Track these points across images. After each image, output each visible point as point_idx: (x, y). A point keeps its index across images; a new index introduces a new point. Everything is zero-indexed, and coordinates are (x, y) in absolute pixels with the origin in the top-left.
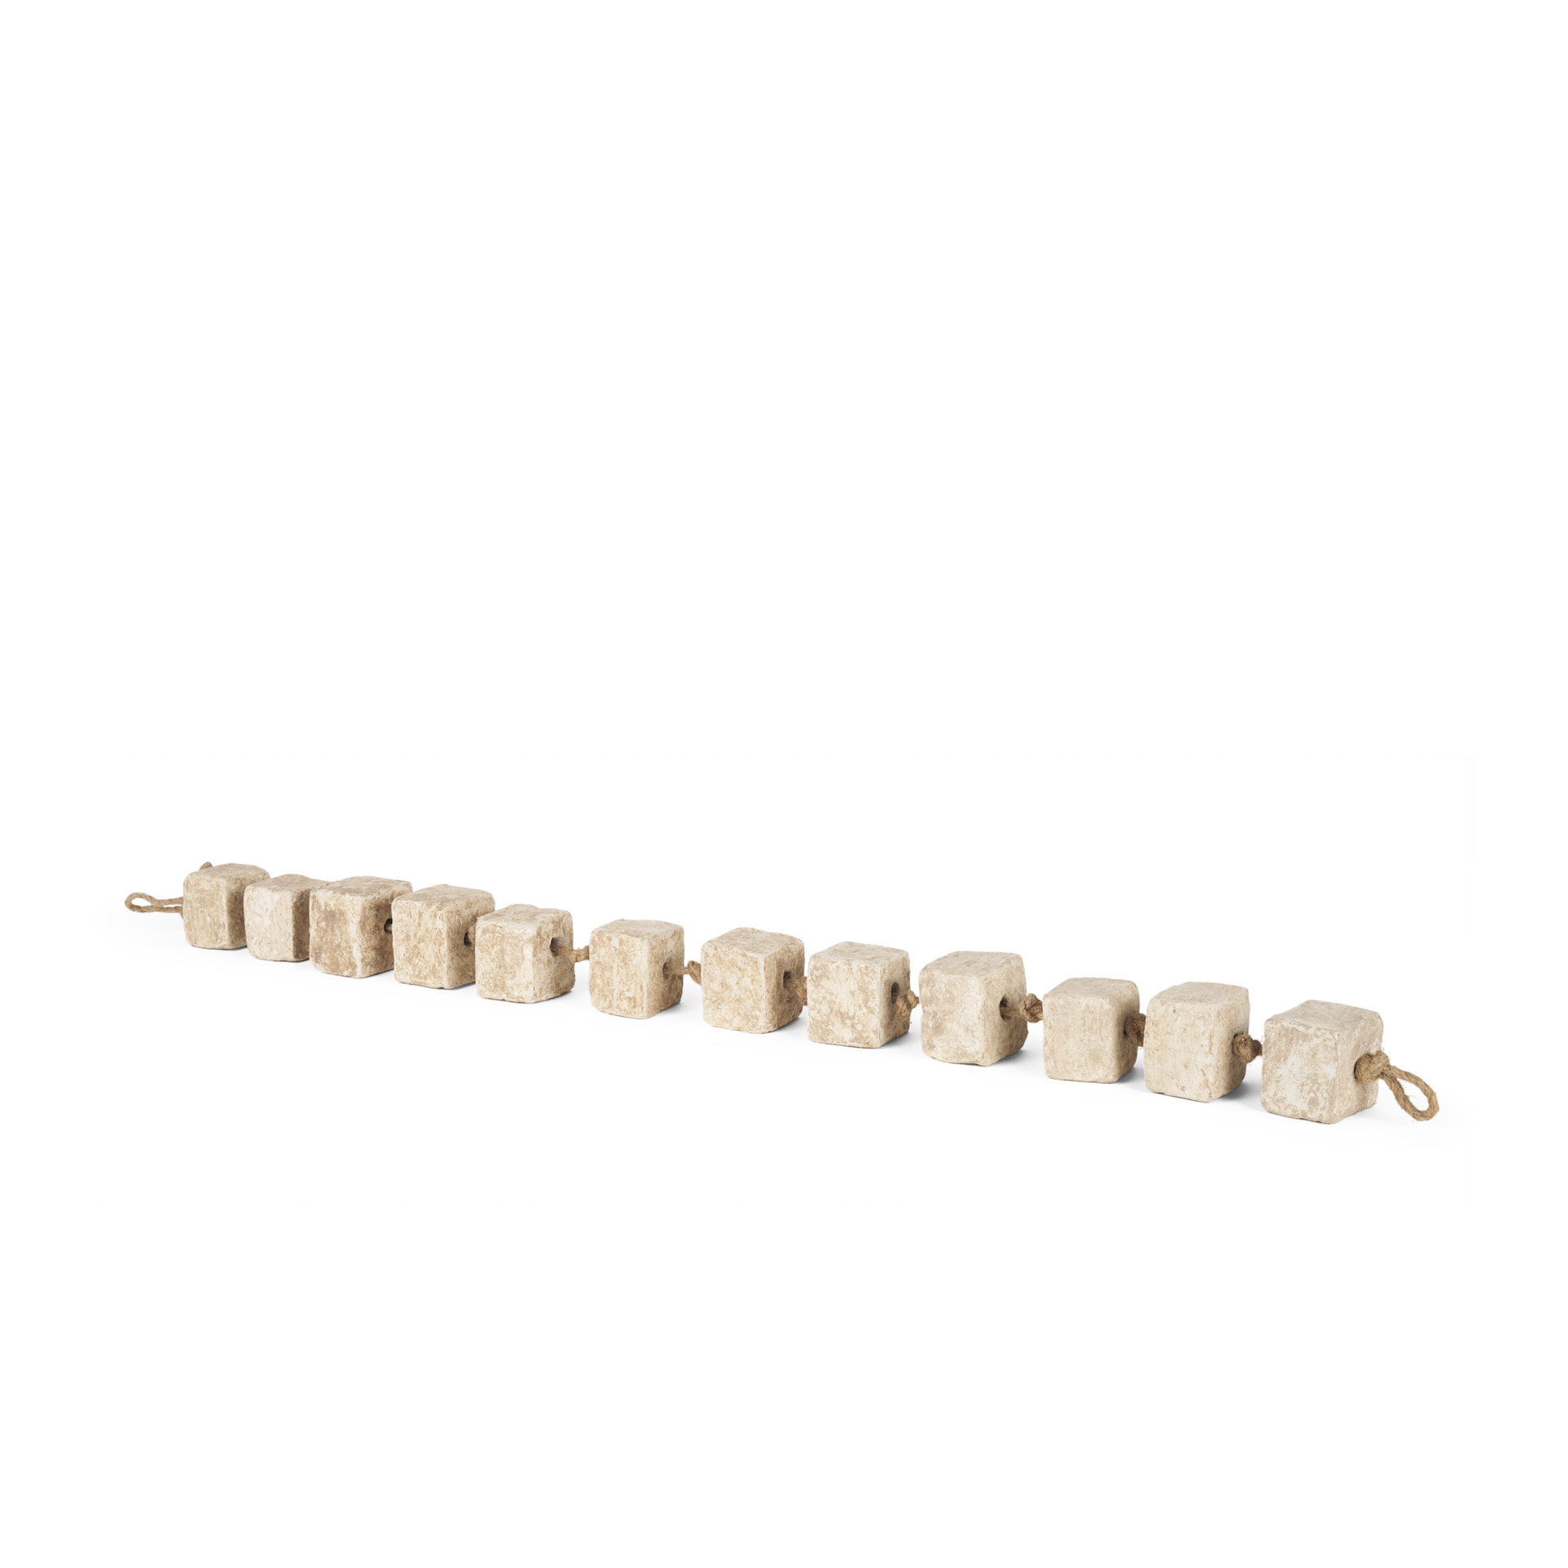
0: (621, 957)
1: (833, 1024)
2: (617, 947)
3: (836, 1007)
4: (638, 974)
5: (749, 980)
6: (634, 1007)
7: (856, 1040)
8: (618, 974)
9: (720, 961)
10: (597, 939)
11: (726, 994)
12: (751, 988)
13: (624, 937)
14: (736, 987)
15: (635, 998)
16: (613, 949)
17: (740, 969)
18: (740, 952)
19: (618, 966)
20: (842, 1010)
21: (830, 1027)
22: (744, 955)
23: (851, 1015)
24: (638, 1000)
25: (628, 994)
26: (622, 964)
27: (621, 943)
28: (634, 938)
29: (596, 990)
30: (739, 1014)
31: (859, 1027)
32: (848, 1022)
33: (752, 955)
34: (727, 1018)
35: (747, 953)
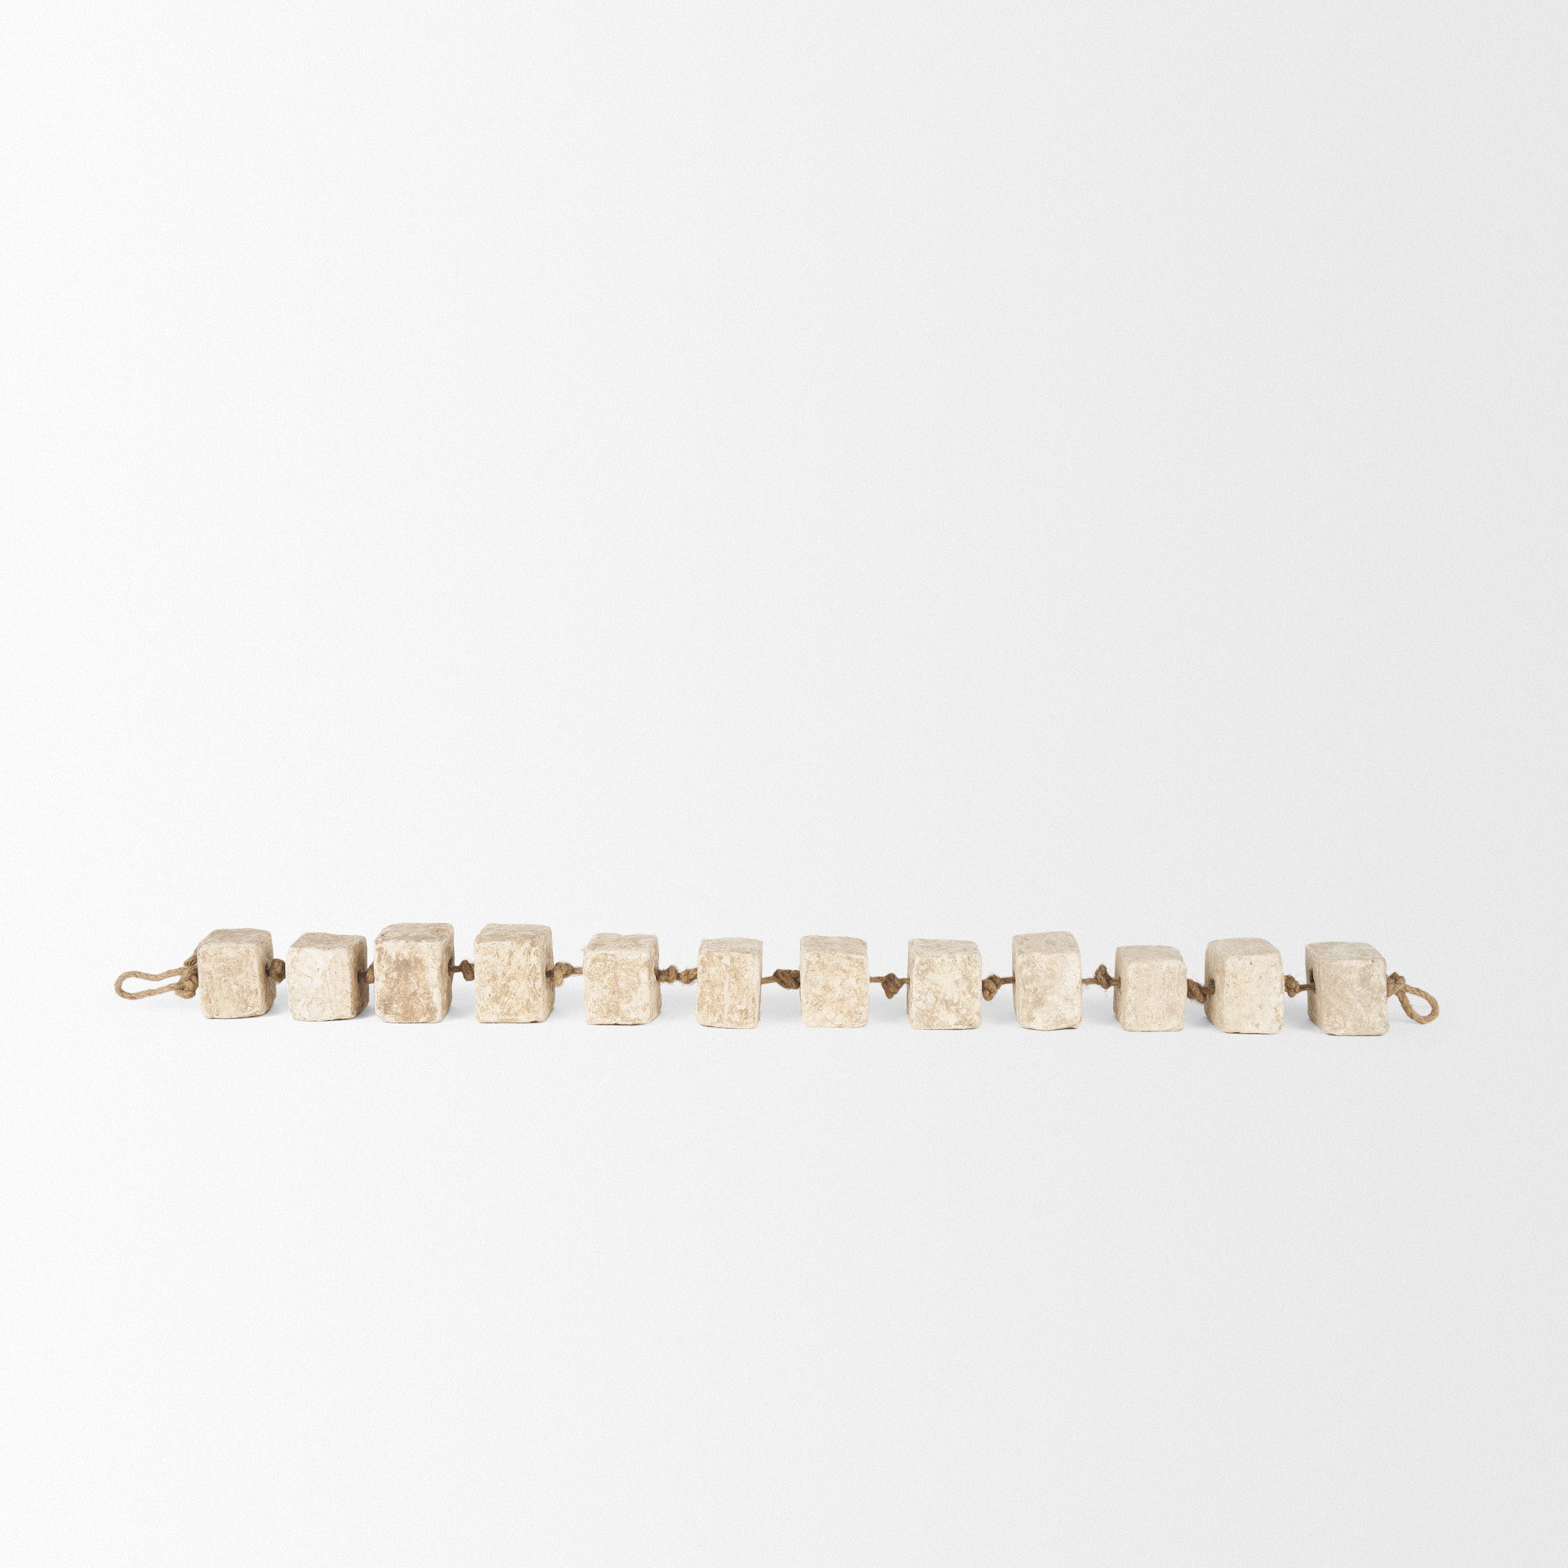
0: (733, 973)
1: (938, 1012)
2: (729, 964)
3: (941, 997)
4: (750, 986)
5: (854, 979)
6: (746, 1018)
7: (960, 1023)
8: (729, 989)
9: (823, 966)
10: (706, 959)
11: (829, 996)
12: (856, 986)
13: (735, 954)
14: (840, 988)
15: (746, 1010)
16: (724, 966)
17: (845, 971)
18: (844, 955)
19: (730, 983)
20: (947, 998)
21: (936, 1014)
22: (849, 958)
23: (955, 1001)
24: (749, 1011)
25: (739, 1007)
26: (733, 980)
27: (732, 960)
28: (745, 955)
29: (705, 1007)
30: (842, 1012)
31: (964, 1012)
32: (953, 1008)
33: (858, 957)
34: (829, 1017)
35: (852, 956)
